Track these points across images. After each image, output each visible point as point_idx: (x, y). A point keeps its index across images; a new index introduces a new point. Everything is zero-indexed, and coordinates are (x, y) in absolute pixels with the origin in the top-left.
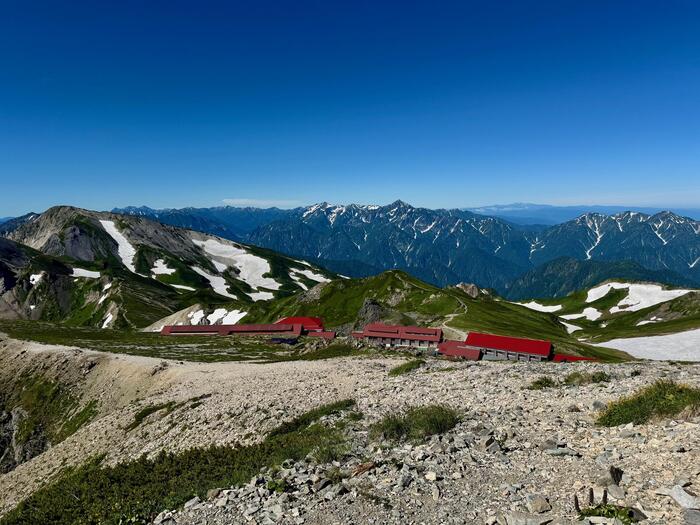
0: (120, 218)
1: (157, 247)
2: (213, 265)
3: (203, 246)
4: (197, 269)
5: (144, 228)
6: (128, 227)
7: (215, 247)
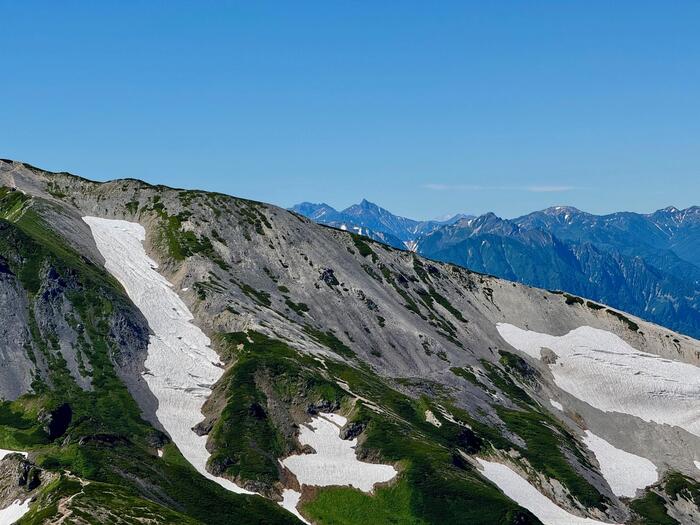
0: (174, 208)
1: (324, 352)
2: (587, 460)
3: (550, 357)
4: (502, 474)
5: (273, 258)
6: (205, 248)
7: (605, 367)
